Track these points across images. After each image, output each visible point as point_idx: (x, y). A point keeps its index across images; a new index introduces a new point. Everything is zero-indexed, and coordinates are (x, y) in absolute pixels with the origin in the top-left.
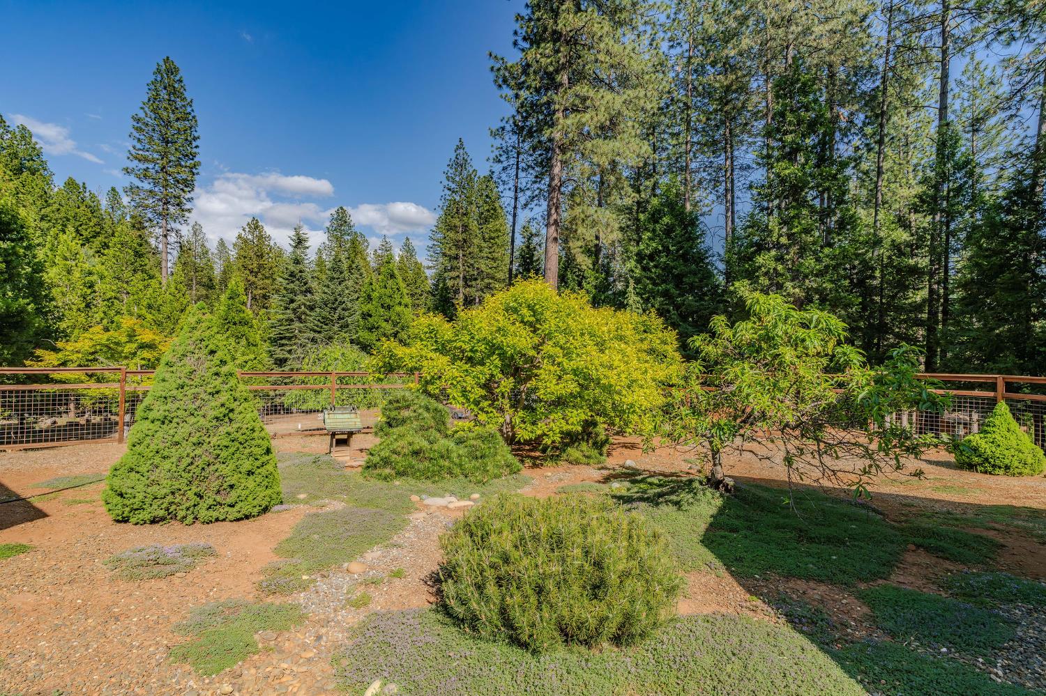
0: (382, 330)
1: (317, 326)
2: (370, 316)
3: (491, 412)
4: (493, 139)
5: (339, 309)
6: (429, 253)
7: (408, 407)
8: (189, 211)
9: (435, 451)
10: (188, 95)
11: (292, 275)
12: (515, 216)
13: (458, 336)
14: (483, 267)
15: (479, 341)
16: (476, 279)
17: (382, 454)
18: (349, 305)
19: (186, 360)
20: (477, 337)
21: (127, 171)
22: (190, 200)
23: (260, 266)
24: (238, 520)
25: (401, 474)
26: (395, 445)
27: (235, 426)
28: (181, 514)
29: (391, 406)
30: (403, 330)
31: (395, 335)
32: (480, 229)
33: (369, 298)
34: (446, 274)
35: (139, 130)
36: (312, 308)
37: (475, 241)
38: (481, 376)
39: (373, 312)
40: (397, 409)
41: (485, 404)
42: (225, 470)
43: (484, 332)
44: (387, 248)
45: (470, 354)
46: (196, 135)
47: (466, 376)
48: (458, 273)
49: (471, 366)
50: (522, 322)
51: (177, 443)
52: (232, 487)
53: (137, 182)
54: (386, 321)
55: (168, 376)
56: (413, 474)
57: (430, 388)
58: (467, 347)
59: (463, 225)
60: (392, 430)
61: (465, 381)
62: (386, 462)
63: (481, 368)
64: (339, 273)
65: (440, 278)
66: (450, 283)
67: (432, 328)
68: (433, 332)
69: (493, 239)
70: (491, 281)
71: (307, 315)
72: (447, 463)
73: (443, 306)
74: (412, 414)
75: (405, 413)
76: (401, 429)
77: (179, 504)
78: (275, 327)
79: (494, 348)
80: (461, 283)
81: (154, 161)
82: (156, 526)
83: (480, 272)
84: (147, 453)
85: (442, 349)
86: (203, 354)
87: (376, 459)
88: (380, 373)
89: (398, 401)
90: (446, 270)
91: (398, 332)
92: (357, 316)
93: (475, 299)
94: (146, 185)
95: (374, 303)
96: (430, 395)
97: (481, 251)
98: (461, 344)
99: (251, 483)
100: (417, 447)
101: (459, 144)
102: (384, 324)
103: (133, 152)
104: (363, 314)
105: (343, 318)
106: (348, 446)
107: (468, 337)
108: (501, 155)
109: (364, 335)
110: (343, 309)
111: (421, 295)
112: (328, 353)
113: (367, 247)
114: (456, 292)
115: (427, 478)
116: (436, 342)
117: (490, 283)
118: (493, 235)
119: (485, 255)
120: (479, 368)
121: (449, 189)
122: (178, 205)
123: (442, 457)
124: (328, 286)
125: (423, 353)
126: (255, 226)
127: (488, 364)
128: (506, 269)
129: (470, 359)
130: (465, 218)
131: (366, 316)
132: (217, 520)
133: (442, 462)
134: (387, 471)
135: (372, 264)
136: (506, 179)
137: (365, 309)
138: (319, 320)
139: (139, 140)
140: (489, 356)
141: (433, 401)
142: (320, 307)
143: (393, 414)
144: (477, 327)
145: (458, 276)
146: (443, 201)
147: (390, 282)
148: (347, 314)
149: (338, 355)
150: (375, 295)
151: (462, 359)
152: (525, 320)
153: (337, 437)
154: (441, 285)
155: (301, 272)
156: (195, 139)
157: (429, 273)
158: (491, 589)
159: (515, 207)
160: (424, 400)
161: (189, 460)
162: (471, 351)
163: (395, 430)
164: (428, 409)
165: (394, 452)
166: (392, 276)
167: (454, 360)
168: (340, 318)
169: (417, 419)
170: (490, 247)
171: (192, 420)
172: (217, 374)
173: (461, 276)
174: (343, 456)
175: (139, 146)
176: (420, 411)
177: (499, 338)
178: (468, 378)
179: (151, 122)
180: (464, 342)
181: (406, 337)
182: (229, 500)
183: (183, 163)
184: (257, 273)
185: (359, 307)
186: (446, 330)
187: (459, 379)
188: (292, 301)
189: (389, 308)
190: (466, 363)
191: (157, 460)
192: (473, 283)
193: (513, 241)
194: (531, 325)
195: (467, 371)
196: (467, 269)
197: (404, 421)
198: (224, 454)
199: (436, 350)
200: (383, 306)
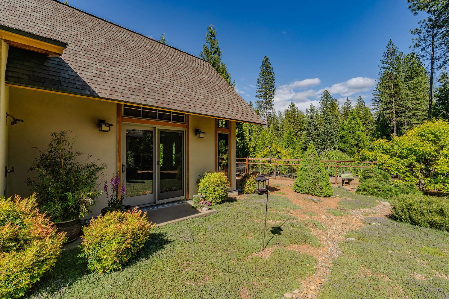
0: (350, 143)
1: (321, 143)
2: (344, 137)
3: (411, 177)
4: (413, 35)
5: (330, 135)
6: (373, 102)
7: (372, 173)
8: (273, 105)
9: (385, 188)
10: (271, 66)
11: (310, 123)
12: (432, 73)
13: (393, 147)
14: (410, 105)
15: (403, 149)
16: (404, 112)
17: (363, 187)
18: (334, 133)
19: (309, 157)
20: (403, 147)
21: (256, 96)
22: (273, 101)
23: (295, 120)
24: (323, 197)
25: (372, 194)
26: (368, 185)
27: (322, 173)
28: (311, 193)
29: (365, 172)
30: (361, 142)
31: (357, 145)
32: (406, 84)
33: (343, 129)
34: (384, 112)
35: (259, 82)
36: (318, 136)
37: (403, 91)
38: (405, 163)
39: (345, 135)
40: (367, 173)
41: (408, 174)
42: (320, 184)
43: (406, 145)
44: (348, 103)
45: (399, 154)
46: (274, 78)
47: (398, 163)
48: (392, 111)
49: (400, 159)
50: (428, 140)
51: (309, 176)
52: (322, 188)
53: (259, 99)
54: (352, 138)
55: (306, 160)
56: (376, 195)
57: (381, 167)
58: (398, 151)
59: (394, 85)
60: (366, 180)
61: (397, 165)
62: (365, 190)
63: (406, 160)
64: (329, 120)
65: (381, 114)
66: (387, 117)
67: (381, 144)
68: (381, 146)
69: (417, 88)
70: (415, 112)
71: (316, 138)
72: (390, 193)
73: (383, 129)
74: (374, 175)
75: (371, 175)
76: (370, 180)
77: (311, 190)
78: (304, 144)
79: (412, 152)
80: (394, 115)
81: (263, 91)
82: (306, 195)
83: (407, 108)
84: (303, 178)
85: (386, 152)
86: (312, 155)
87: (361, 188)
88: (359, 161)
89: (368, 170)
90: (384, 110)
91: (358, 144)
92: (338, 138)
93: (404, 123)
94: (261, 100)
95: (345, 131)
96: (381, 169)
97: (407, 96)
98: (395, 150)
99: (326, 188)
100: (377, 186)
101: (389, 43)
102: (351, 140)
103: (258, 90)
104: (340, 136)
105: (332, 139)
106: (349, 184)
107: (398, 148)
108: (419, 42)
109: (342, 146)
110: (332, 135)
111: (369, 123)
112: (329, 153)
113: (338, 104)
114: (391, 120)
115: (382, 197)
116: (383, 150)
117: (415, 113)
118: (416, 86)
119: (411, 98)
120: (404, 160)
121: (384, 68)
122: (270, 104)
123: (388, 190)
124: (324, 126)
125: (377, 154)
126: (292, 105)
127: (409, 158)
128: (427, 103)
129: (399, 156)
130: (395, 81)
131: (342, 137)
132: (319, 196)
133: (388, 192)
134: (365, 193)
135: (341, 112)
136: (424, 54)
137: (341, 134)
138: (321, 140)
139: (259, 86)
140: (409, 155)
141: (383, 171)
142: (322, 135)
143: (366, 175)
144: (402, 143)
145: (392, 112)
146: (381, 75)
147: (353, 121)
148: (333, 137)
149: (334, 154)
150: (346, 127)
151: (395, 156)
152: (430, 139)
153: (345, 181)
154: (381, 119)
155: (313, 122)
156: (274, 80)
157: (373, 112)
158: (406, 210)
159: (432, 68)
160: (379, 171)
161: (312, 180)
162: (400, 153)
163: (368, 180)
164: (380, 174)
165: (368, 187)
166: (354, 118)
167: (392, 156)
168: (330, 139)
169: (376, 177)
170: (414, 93)
171: (312, 171)
172: (316, 160)
173: (394, 112)
174: (347, 187)
175: (259, 88)
176: (377, 174)
177: (414, 148)
178: (399, 164)
179: (261, 79)
180: (396, 149)
181: (362, 145)
182: (322, 191)
183: (271, 89)
184: (293, 123)
185: (339, 133)
186: (387, 145)
187: (394, 164)
188: (310, 133)
189: (353, 133)
190: (398, 158)
191: (305, 180)
192: (403, 114)
193: (431, 88)
194: (434, 141)
195: (398, 161)
196: (398, 107)
197: (371, 177)
198: (320, 180)
199: (383, 153)
200: (350, 132)
